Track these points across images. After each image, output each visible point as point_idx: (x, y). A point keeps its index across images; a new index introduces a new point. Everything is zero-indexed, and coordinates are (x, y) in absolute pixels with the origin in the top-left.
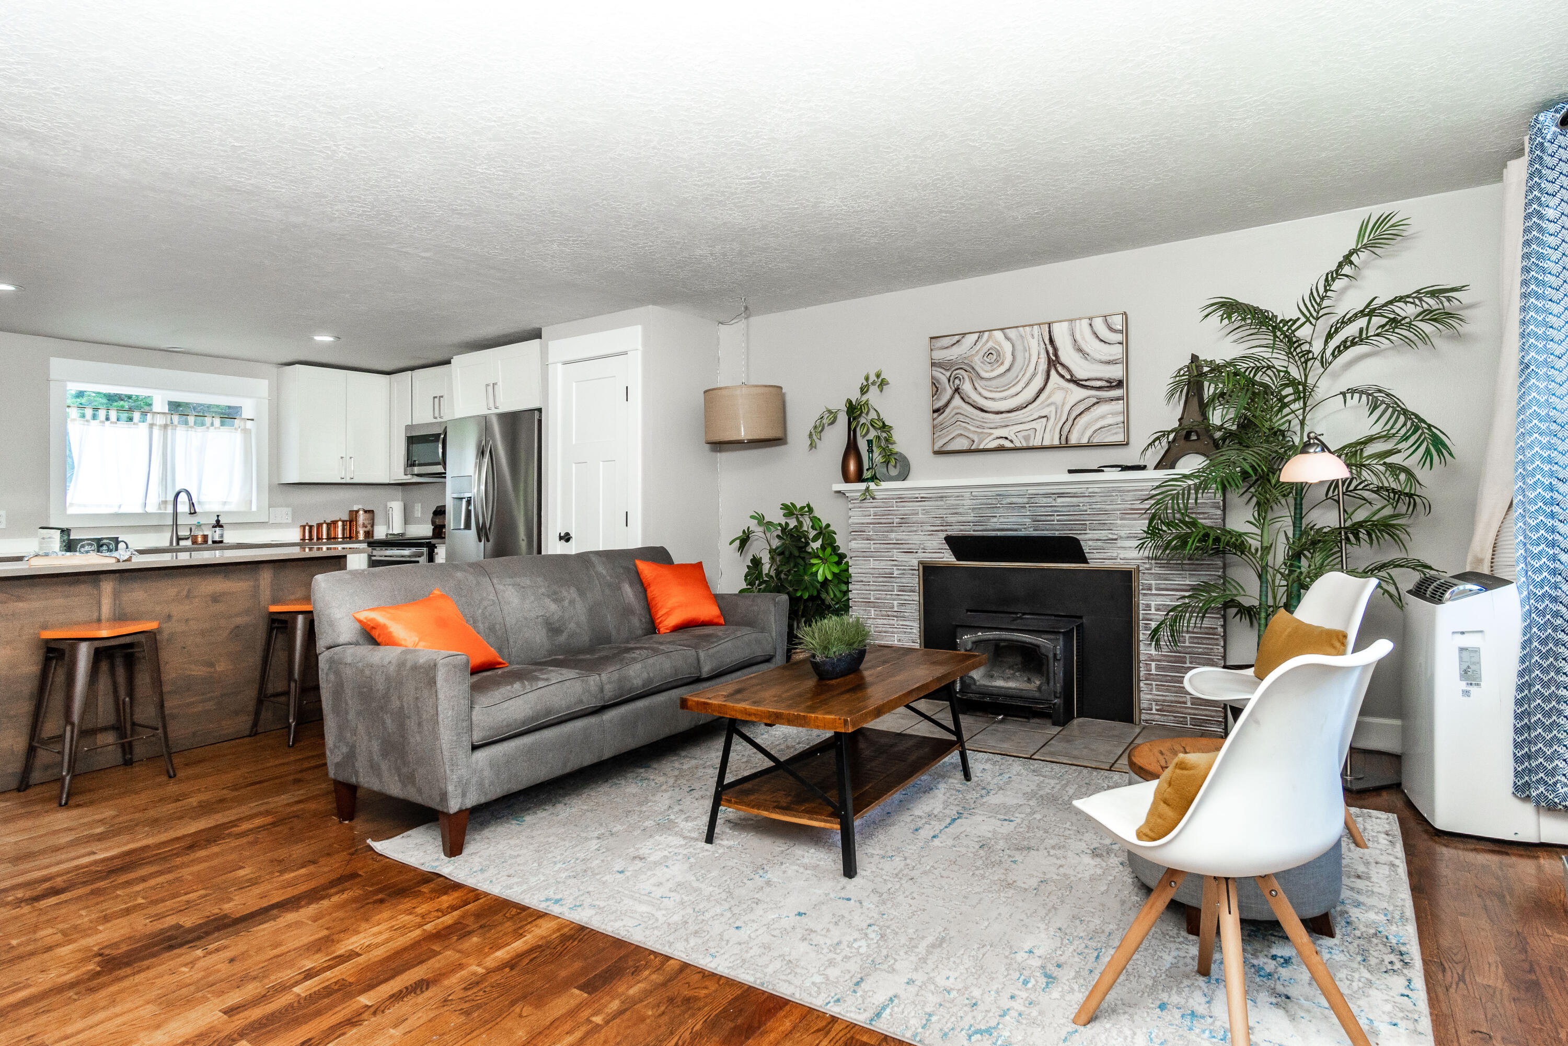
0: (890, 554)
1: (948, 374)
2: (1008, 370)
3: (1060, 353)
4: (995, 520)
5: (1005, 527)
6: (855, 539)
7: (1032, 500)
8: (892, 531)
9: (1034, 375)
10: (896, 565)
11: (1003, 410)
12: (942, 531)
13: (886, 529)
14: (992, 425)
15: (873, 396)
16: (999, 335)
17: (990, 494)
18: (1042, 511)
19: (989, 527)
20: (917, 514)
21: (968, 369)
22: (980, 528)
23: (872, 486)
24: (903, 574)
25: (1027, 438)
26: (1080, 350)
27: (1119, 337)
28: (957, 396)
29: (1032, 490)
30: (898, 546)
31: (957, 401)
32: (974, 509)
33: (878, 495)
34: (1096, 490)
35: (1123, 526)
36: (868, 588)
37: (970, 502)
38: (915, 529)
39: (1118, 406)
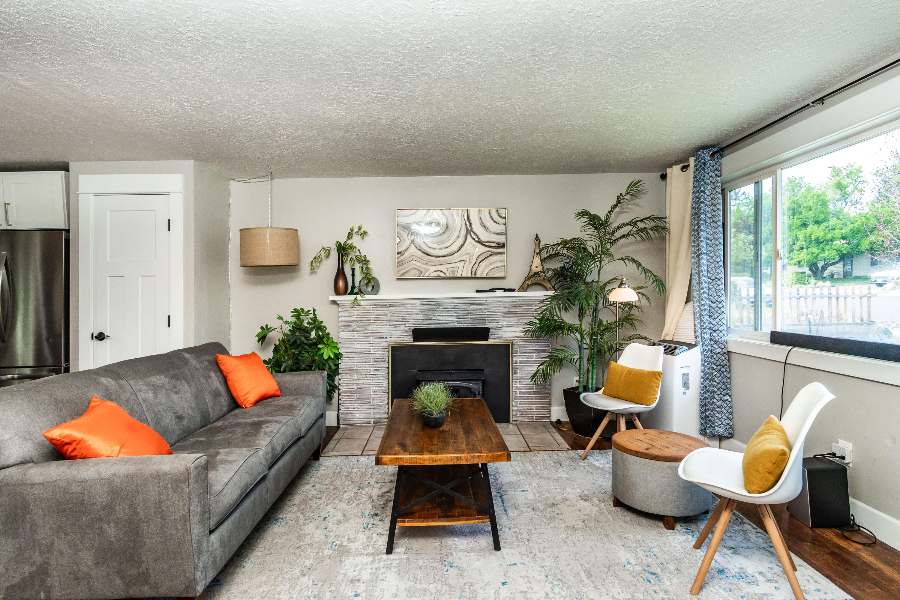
0: (368, 339)
1: (408, 232)
2: (444, 233)
3: (473, 226)
4: (435, 318)
5: (441, 322)
6: (343, 331)
8: (369, 325)
9: (458, 237)
10: (372, 346)
11: (440, 255)
12: (403, 325)
13: (366, 324)
14: (433, 264)
15: (356, 241)
16: (439, 212)
17: (432, 303)
18: (462, 313)
19: (431, 322)
20: (387, 314)
22: (426, 323)
23: (359, 297)
24: (377, 351)
25: (453, 272)
26: (484, 226)
27: (503, 221)
28: (412, 245)
29: (456, 301)
30: (373, 334)
31: (412, 248)
32: (421, 312)
33: (362, 303)
34: (491, 301)
35: (504, 320)
36: (353, 361)
37: (420, 308)
38: (385, 324)
39: (502, 257)
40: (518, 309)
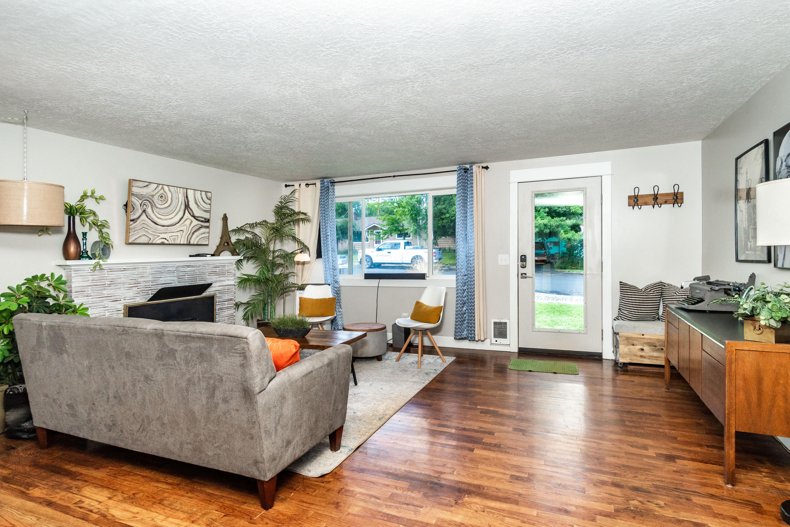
0: (103, 303)
1: (140, 201)
2: (169, 206)
3: (190, 203)
4: (161, 279)
5: (166, 282)
6: (77, 297)
7: (178, 269)
8: (104, 290)
9: (179, 211)
11: (165, 225)
12: (135, 287)
13: (101, 288)
14: (160, 232)
16: (166, 188)
17: (159, 266)
18: (181, 274)
19: (159, 283)
20: (121, 278)
21: (151, 201)
22: (156, 283)
25: (174, 240)
26: (197, 203)
27: (208, 202)
28: (144, 214)
29: (178, 264)
30: (108, 298)
31: (144, 217)
32: (150, 274)
34: (201, 264)
35: (209, 279)
37: (150, 270)
38: (119, 287)
39: (207, 230)
40: (217, 270)
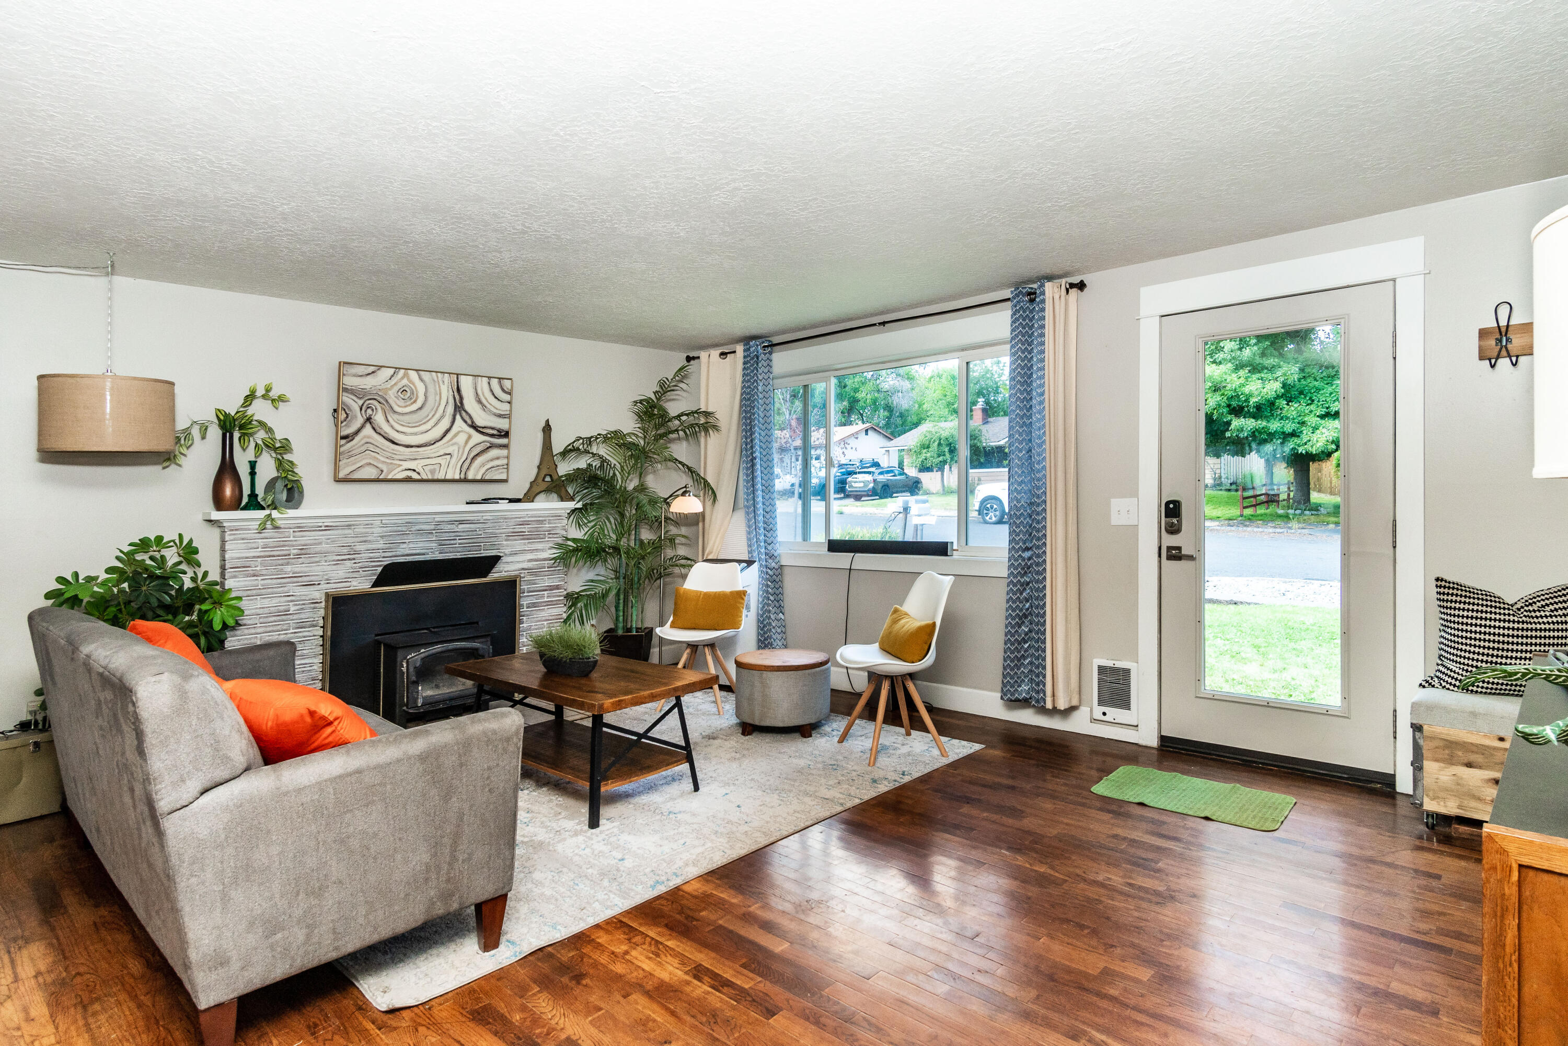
0: (286, 589)
1: (361, 402)
2: (420, 408)
3: (465, 402)
4: (404, 546)
5: (414, 552)
6: (235, 577)
7: (439, 527)
8: (288, 564)
9: (442, 417)
10: (292, 601)
11: (413, 444)
12: (349, 559)
13: (280, 562)
14: (401, 457)
16: (413, 375)
17: (400, 522)
18: (445, 536)
19: (398, 553)
20: (320, 543)
21: (381, 400)
22: (390, 554)
23: (272, 513)
24: (302, 609)
25: (433, 472)
26: (480, 402)
27: (507, 397)
28: (368, 425)
29: (438, 518)
30: (295, 579)
31: (368, 430)
32: (382, 537)
33: (278, 523)
34: (489, 518)
37: (380, 530)
38: (317, 559)
39: (504, 452)
40: (526, 529)
